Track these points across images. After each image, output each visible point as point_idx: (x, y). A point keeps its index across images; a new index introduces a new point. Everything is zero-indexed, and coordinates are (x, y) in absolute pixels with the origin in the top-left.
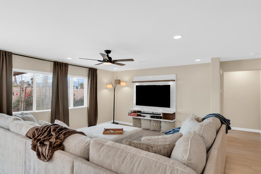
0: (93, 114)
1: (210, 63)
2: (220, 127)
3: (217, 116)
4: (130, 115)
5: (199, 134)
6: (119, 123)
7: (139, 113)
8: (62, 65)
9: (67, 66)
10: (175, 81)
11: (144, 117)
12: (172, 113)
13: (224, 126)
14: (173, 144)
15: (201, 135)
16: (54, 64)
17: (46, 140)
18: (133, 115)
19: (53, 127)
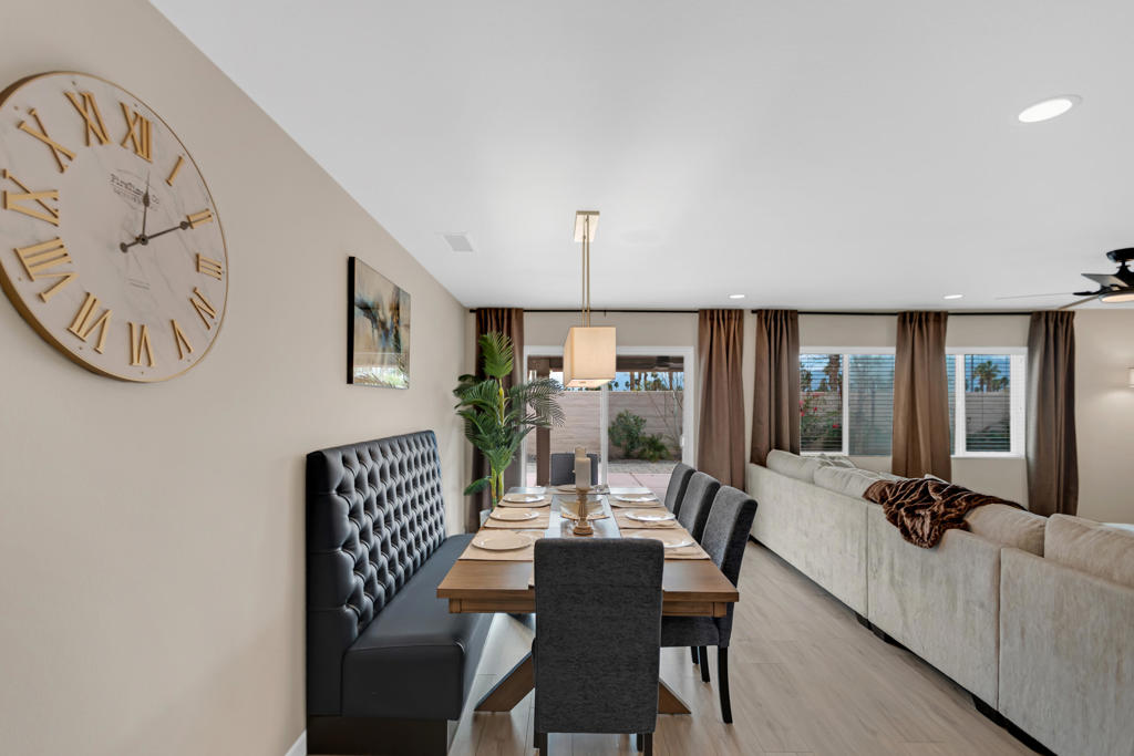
0: (1055, 486)
8: (927, 320)
16: (899, 320)
17: (919, 507)
19: (932, 482)
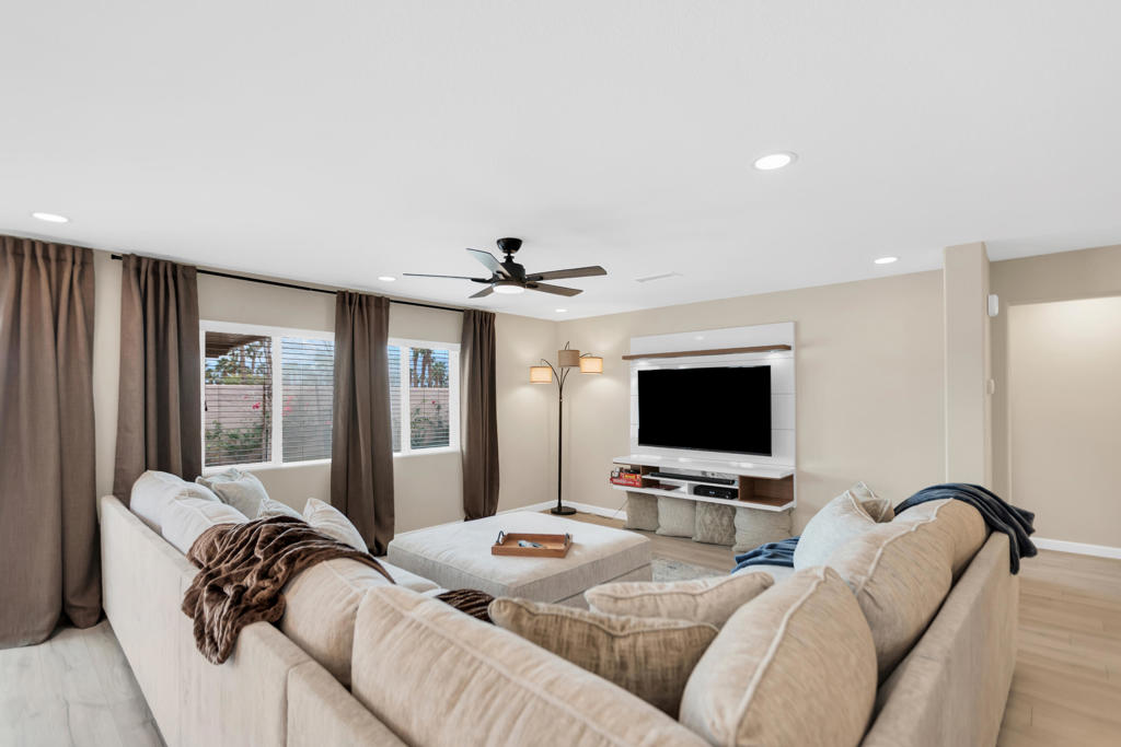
1: (942, 270)
2: (979, 546)
3: (966, 497)
4: (615, 480)
5: (851, 583)
6: (578, 509)
7: (649, 476)
9: (384, 305)
10: (788, 348)
11: (670, 488)
12: (778, 476)
13: (1000, 543)
14: (707, 630)
15: (859, 590)
16: (338, 302)
17: (234, 579)
18: (628, 480)
19: (267, 527)
